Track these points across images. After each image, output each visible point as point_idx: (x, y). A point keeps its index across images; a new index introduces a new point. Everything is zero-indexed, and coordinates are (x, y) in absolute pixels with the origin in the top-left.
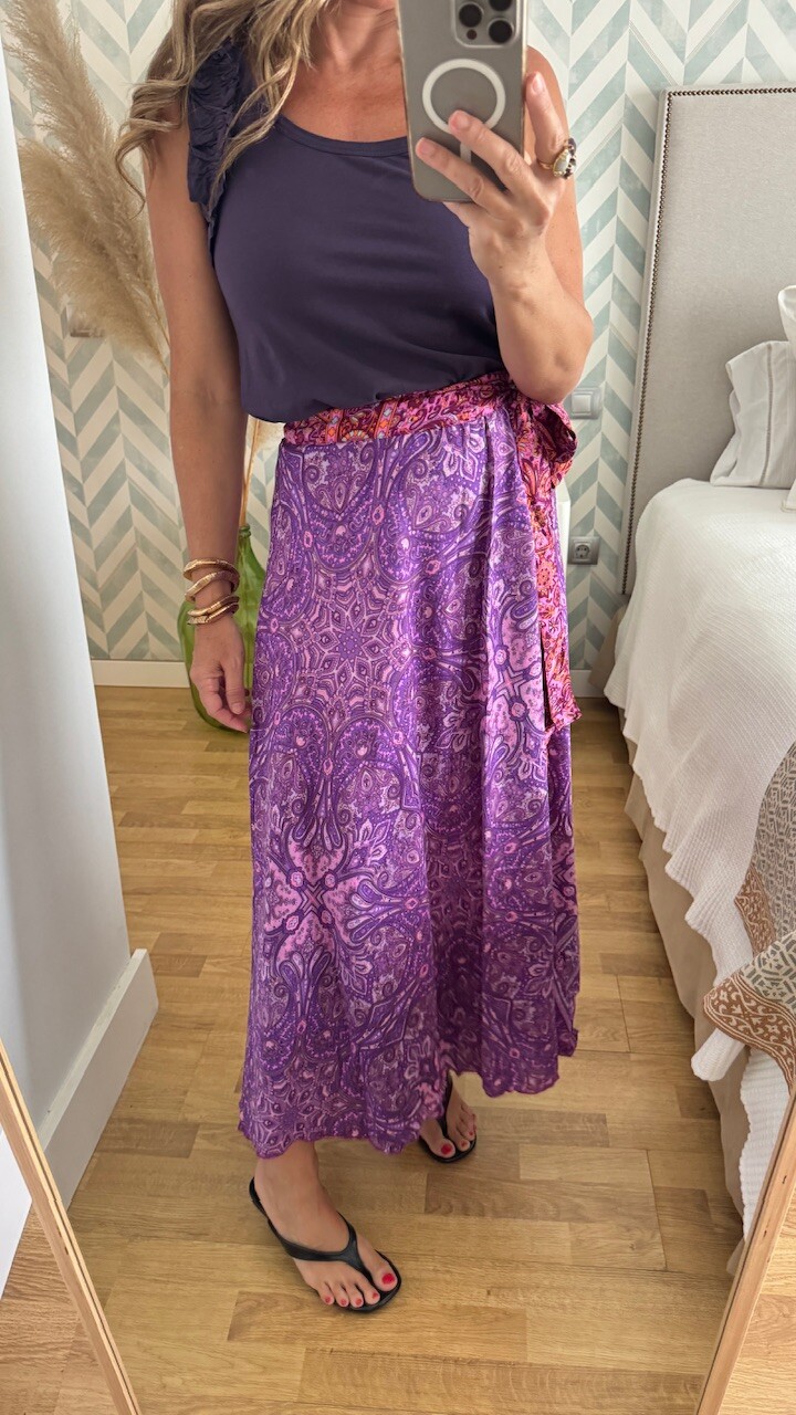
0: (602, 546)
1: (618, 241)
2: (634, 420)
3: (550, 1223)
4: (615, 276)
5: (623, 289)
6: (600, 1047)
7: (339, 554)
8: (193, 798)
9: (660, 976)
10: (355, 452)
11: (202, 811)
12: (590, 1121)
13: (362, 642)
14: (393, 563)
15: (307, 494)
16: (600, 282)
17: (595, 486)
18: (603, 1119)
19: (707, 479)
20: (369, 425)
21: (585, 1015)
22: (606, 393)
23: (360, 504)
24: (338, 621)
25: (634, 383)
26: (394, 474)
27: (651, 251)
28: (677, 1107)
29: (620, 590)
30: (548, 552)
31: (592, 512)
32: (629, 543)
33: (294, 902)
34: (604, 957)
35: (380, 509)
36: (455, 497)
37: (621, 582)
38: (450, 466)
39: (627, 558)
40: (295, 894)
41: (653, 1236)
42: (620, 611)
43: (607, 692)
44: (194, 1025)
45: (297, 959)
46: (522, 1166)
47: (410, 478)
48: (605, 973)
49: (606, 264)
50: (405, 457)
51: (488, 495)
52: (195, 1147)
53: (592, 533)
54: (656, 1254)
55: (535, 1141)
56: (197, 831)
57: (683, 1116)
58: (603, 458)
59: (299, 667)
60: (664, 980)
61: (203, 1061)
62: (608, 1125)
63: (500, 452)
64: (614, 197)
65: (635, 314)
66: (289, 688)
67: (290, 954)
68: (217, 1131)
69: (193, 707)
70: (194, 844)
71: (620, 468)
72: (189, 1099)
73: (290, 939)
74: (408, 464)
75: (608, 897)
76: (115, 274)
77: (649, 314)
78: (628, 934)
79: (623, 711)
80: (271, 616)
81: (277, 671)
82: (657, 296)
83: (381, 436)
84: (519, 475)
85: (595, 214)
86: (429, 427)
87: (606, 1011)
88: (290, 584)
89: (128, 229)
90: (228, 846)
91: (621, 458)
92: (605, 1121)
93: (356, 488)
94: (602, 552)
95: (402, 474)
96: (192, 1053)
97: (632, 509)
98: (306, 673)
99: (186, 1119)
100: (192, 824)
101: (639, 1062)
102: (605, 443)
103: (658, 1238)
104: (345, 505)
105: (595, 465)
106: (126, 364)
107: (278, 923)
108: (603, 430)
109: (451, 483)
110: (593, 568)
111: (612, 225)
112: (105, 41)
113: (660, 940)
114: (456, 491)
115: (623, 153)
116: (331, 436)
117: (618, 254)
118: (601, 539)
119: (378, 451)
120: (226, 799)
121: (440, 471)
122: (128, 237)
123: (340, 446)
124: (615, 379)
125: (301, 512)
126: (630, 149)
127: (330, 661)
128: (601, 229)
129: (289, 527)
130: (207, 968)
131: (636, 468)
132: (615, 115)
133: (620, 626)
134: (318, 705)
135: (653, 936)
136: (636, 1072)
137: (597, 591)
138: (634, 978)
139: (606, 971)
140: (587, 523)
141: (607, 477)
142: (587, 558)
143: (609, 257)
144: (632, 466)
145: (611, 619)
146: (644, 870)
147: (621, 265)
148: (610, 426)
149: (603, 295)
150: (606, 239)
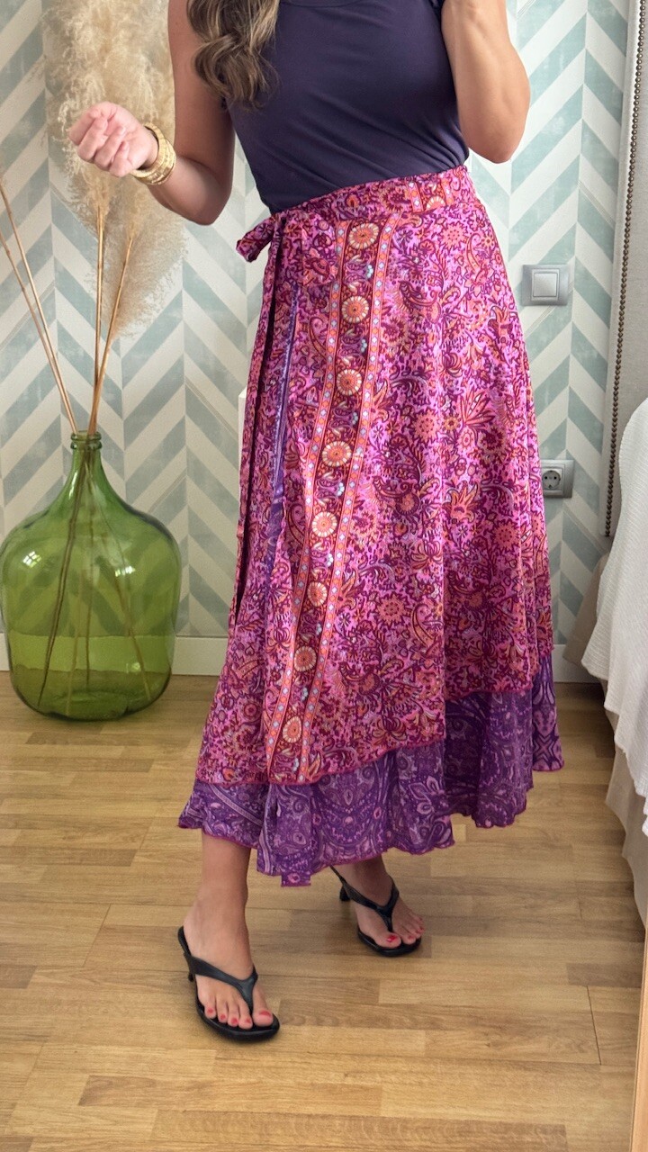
0: (576, 475)
1: (587, 81)
2: (613, 306)
4: (584, 125)
5: (596, 140)
6: (561, 1060)
8: (11, 796)
11: (23, 811)
12: (545, 1132)
16: (566, 130)
17: (566, 391)
18: (559, 1131)
21: (543, 1027)
22: (576, 270)
25: (612, 259)
27: (629, 91)
29: (603, 531)
31: (563, 425)
32: (612, 467)
34: (572, 967)
37: (604, 520)
39: (611, 487)
42: (603, 558)
43: (584, 662)
44: (23, 1037)
48: (572, 984)
49: (572, 109)
53: (563, 454)
56: (18, 832)
58: (575, 355)
61: (35, 1075)
62: (568, 1137)
64: (581, 26)
65: (611, 171)
68: (53, 1145)
69: (14, 693)
70: (13, 847)
71: (598, 369)
72: (17, 1112)
75: (580, 904)
77: (629, 170)
79: (607, 682)
82: (638, 148)
85: (559, 46)
87: (571, 1022)
90: (62, 849)
91: (599, 355)
92: (563, 1132)
94: (576, 482)
96: (20, 1067)
97: (615, 420)
99: (16, 1133)
100: (11, 824)
101: (611, 1075)
102: (577, 336)
105: (565, 364)
108: (574, 319)
110: (566, 502)
111: (578, 64)
117: (588, 95)
118: (575, 462)
120: (56, 796)
124: (587, 253)
128: (566, 65)
130: (38, 978)
131: (618, 368)
133: (602, 577)
136: (606, 1084)
137: (572, 534)
138: (609, 989)
139: (574, 981)
140: (557, 440)
141: (581, 381)
142: (559, 488)
143: (576, 100)
144: (612, 365)
145: (592, 571)
146: (632, 876)
147: (594, 112)
148: (582, 313)
149: (570, 147)
150: (572, 77)
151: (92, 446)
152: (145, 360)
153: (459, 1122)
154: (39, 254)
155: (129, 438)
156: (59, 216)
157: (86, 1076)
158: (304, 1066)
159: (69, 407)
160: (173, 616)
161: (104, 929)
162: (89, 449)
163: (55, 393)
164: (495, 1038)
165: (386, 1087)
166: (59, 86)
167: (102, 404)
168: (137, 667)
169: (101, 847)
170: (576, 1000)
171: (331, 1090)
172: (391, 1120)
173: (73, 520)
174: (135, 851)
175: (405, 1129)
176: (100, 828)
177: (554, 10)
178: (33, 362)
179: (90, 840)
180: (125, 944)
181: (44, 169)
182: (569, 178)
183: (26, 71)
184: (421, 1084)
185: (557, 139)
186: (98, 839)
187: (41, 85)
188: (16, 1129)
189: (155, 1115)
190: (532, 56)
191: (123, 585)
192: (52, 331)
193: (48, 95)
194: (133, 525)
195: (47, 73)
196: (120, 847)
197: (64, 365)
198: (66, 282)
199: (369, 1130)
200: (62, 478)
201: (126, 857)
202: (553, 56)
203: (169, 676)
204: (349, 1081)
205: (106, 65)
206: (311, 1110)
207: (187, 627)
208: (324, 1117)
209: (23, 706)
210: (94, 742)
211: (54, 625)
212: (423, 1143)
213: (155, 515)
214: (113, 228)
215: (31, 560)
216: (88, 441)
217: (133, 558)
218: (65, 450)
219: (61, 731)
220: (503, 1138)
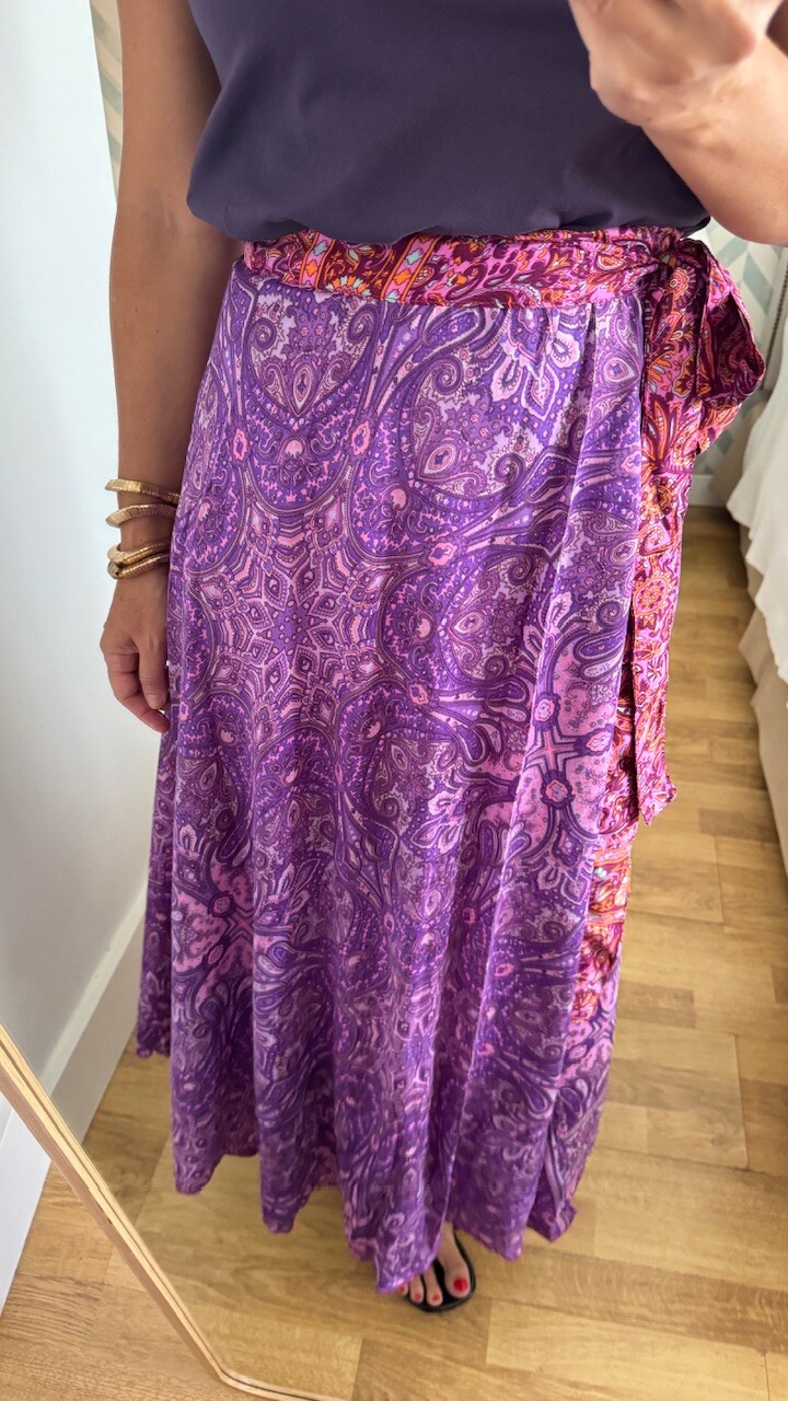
3: (628, 1107)
6: (692, 916)
7: (285, 486)
9: (764, 840)
10: (342, 314)
12: (676, 997)
18: (688, 997)
20: (376, 269)
23: (333, 410)
26: (402, 374)
28: (772, 989)
34: (703, 813)
35: (366, 429)
36: (502, 441)
38: (505, 383)
41: (736, 1133)
47: (427, 388)
48: (702, 832)
50: (427, 348)
51: (568, 450)
54: (738, 1153)
59: (218, 640)
60: (768, 845)
74: (431, 361)
75: (711, 744)
78: (732, 788)
83: (392, 297)
86: (483, 303)
87: (701, 875)
88: (203, 511)
92: (692, 1000)
95: (414, 378)
98: (230, 652)
101: (733, 936)
103: (742, 1134)
104: (308, 403)
109: (500, 414)
113: (768, 800)
114: (507, 430)
116: (309, 277)
119: (381, 324)
121: (482, 388)
123: (320, 298)
125: (232, 395)
133: (754, 429)
135: (759, 793)
138: (735, 840)
139: (705, 829)
170: (703, 849)
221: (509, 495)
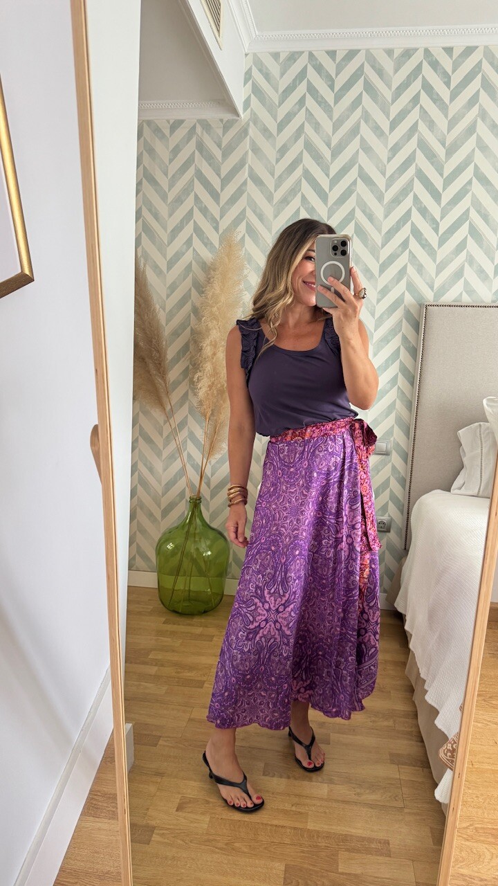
0: (393, 523)
1: (400, 370)
2: (409, 458)
4: (398, 387)
5: (403, 393)
6: (387, 804)
7: (291, 479)
8: (155, 650)
9: (423, 767)
10: (297, 443)
11: (160, 657)
12: (380, 843)
13: (298, 511)
14: (311, 481)
15: (279, 457)
16: (391, 388)
17: (389, 490)
18: (387, 843)
19: (450, 491)
20: (302, 435)
21: (378, 786)
22: (394, 442)
23: (299, 460)
24: (290, 502)
25: (409, 439)
26: (311, 451)
27: (417, 376)
28: (431, 839)
29: (403, 547)
30: (366, 481)
31: (387, 503)
32: (408, 522)
33: (264, 615)
34: (391, 754)
35: (306, 462)
36: (333, 459)
37: (404, 543)
38: (331, 448)
39: (407, 530)
40: (265, 612)
42: (403, 559)
43: (396, 605)
44: (154, 773)
45: (263, 639)
46: (340, 864)
47: (317, 452)
49: (394, 381)
50: (315, 445)
51: (344, 459)
52: (153, 839)
53: (387, 515)
55: (347, 850)
56: (156, 668)
57: (434, 844)
58: (393, 475)
59: (274, 519)
61: (158, 793)
63: (349, 444)
64: (398, 349)
65: (409, 405)
66: (270, 528)
67: (261, 638)
68: (164, 831)
69: (159, 600)
70: (155, 675)
71: (402, 482)
72: (149, 812)
73: (261, 631)
74: (316, 447)
75: (394, 721)
76: (148, 372)
77: (416, 406)
78: (406, 742)
79: (405, 616)
80: (263, 501)
81: (264, 521)
82: (421, 397)
83: (306, 438)
84: (354, 452)
86: (323, 436)
88: (272, 489)
89: (158, 351)
90: (174, 678)
91: (403, 476)
92: (389, 844)
93: (298, 455)
94: (393, 525)
95: (314, 451)
96: (152, 789)
97: (409, 502)
98: (277, 522)
100: (154, 663)
101: (410, 813)
102: (394, 468)
104: (294, 461)
105: (388, 479)
106: (146, 413)
107: (257, 624)
108: (392, 461)
109: (332, 454)
110: (387, 534)
111: (397, 364)
112: (156, 268)
114: (333, 457)
115: (403, 330)
116: (288, 439)
117: (400, 376)
118: (392, 518)
119: (305, 443)
120: (173, 651)
121: (327, 450)
122: (158, 355)
123: (292, 442)
124: (399, 436)
125: (277, 464)
126: (407, 329)
127: (286, 517)
128: (392, 365)
129: (272, 469)
130: (161, 742)
131: (410, 482)
132: (399, 313)
133: (403, 568)
134: (280, 534)
135: (419, 744)
136: (408, 818)
137: (390, 547)
138: (408, 767)
139: (392, 762)
140: (384, 508)
141: (395, 486)
142: (384, 528)
143: (396, 377)
144: (408, 481)
145: (399, 563)
146: (416, 707)
147: (402, 381)
148: (396, 459)
149: (392, 395)
150: (394, 369)
151: (198, 501)
152: (220, 467)
153: (342, 835)
154: (183, 424)
155: (212, 497)
156: (191, 411)
157: (180, 796)
158: (275, 799)
159: (190, 484)
160: (226, 570)
161: (190, 720)
162: (196, 503)
163: (184, 478)
164: (358, 791)
165: (310, 813)
166: (195, 364)
167: (203, 483)
168: (209, 590)
169: (191, 678)
170: (393, 772)
171: (285, 812)
172: (312, 831)
173: (188, 532)
174: (205, 681)
175: (318, 837)
176: (191, 668)
177: (387, 344)
178: (177, 465)
179: (188, 674)
180: (199, 728)
181: (186, 394)
182: (391, 407)
183: (183, 357)
184: (325, 813)
185: (388, 391)
186: (189, 674)
187: (187, 363)
188: (149, 822)
189: (208, 819)
190: (377, 361)
191: (206, 559)
192: (185, 454)
193: (191, 367)
194: (211, 534)
195: (191, 358)
196: (200, 679)
197: (189, 467)
198: (192, 436)
199: (303, 836)
200: (184, 512)
201: (201, 684)
202: (387, 361)
203: (223, 595)
204: (294, 808)
205: (214, 361)
206: (275, 822)
207: (230, 575)
208: (283, 827)
209: (162, 605)
210: (189, 625)
211: (177, 571)
212: (326, 845)
213: (220, 529)
214: (212, 418)
215: (170, 546)
216: (196, 500)
217: (210, 548)
218: (187, 500)
219: (178, 619)
220: (361, 845)
221: (335, 469)
